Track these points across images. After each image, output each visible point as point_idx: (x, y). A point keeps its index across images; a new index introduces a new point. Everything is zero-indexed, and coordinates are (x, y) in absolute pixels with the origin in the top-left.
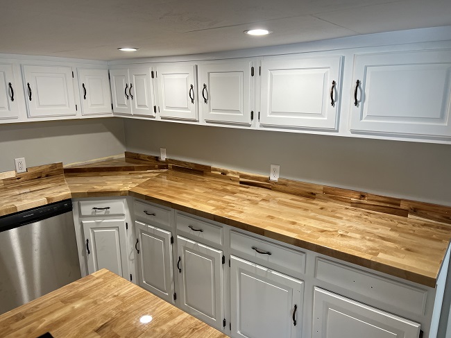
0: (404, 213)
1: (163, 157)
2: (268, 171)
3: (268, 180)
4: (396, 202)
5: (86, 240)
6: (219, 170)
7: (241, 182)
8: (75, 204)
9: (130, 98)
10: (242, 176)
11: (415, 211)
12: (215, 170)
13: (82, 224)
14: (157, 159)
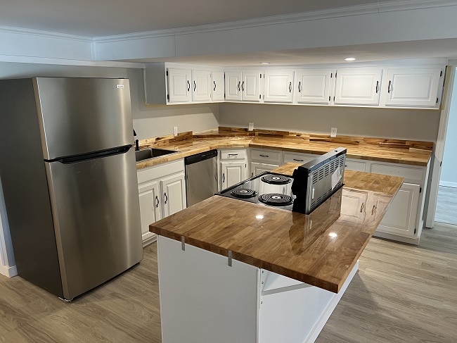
0: (408, 147)
1: (251, 129)
2: (330, 132)
3: (329, 137)
4: (404, 142)
5: (223, 174)
6: (295, 134)
7: (311, 140)
8: (219, 152)
9: (241, 90)
10: (311, 136)
11: (413, 145)
12: (292, 134)
13: (221, 164)
14: (246, 130)
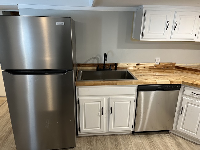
5: (182, 107)
8: (182, 87)
13: (182, 98)
